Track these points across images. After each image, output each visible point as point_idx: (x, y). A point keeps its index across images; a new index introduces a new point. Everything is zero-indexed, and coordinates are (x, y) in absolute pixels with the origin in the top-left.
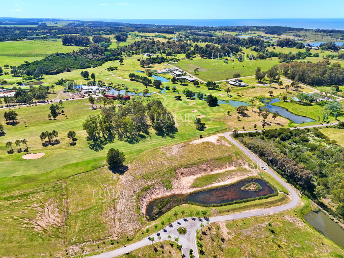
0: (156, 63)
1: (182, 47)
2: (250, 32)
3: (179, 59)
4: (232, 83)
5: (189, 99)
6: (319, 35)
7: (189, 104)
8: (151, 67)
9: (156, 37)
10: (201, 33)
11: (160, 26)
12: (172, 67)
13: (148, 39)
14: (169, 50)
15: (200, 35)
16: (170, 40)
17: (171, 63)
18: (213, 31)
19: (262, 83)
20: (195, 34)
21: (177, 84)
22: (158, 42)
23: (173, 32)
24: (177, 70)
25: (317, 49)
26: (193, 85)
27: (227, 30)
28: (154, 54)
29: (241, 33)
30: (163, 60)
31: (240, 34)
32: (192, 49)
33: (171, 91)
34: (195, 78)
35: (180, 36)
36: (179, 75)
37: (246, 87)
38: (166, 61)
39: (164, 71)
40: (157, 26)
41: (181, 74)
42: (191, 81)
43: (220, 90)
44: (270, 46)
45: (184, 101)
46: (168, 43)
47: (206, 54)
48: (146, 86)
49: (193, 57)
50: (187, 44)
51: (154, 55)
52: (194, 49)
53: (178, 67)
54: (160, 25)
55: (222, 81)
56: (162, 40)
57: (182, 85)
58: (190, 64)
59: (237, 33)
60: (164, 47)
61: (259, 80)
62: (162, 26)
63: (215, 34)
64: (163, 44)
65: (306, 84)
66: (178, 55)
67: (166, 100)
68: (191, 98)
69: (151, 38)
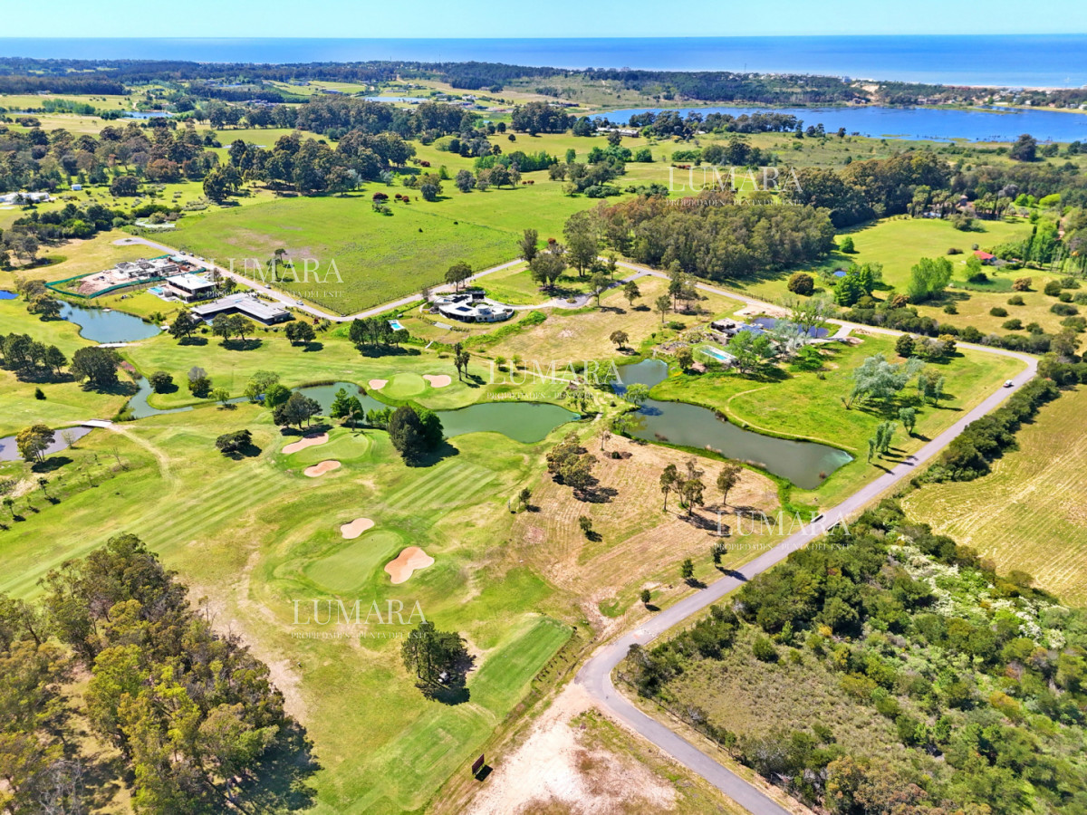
0: (68, 236)
1: (179, 153)
2: (400, 81)
3: (178, 210)
4: (452, 308)
5: (295, 433)
6: (607, 87)
7: (308, 472)
8: (44, 262)
9: (50, 109)
10: (233, 87)
11: (59, 66)
12: (155, 252)
13: (10, 120)
14: (122, 169)
15: (231, 97)
16: (115, 124)
17: (143, 232)
18: (275, 78)
19: (564, 294)
20: (214, 95)
21: (204, 342)
22: (61, 134)
23: (122, 88)
24: (185, 266)
25: (634, 136)
26: (288, 342)
27: (325, 75)
28: (52, 190)
29: (376, 86)
30: (100, 221)
31: (373, 89)
32: (224, 158)
33: (184, 395)
34: (284, 301)
35: (154, 101)
36: (200, 295)
37: (514, 322)
38: (120, 225)
39: (119, 277)
40: (45, 65)
41: (208, 288)
42: (271, 321)
43: (417, 353)
44: (496, 133)
45: (272, 454)
46: (109, 136)
47: (290, 179)
48: (31, 389)
49: (241, 195)
50: (195, 139)
51: (54, 197)
52: (236, 161)
53: (184, 249)
54: (57, 62)
55: (404, 301)
56: (78, 126)
57: (229, 345)
58: (234, 228)
59: (362, 88)
60: (95, 160)
61: (544, 281)
62: (65, 63)
63: (286, 92)
64: (88, 144)
65: (703, 277)
66: (170, 189)
67: (172, 469)
68: (304, 424)
69: (27, 115)
